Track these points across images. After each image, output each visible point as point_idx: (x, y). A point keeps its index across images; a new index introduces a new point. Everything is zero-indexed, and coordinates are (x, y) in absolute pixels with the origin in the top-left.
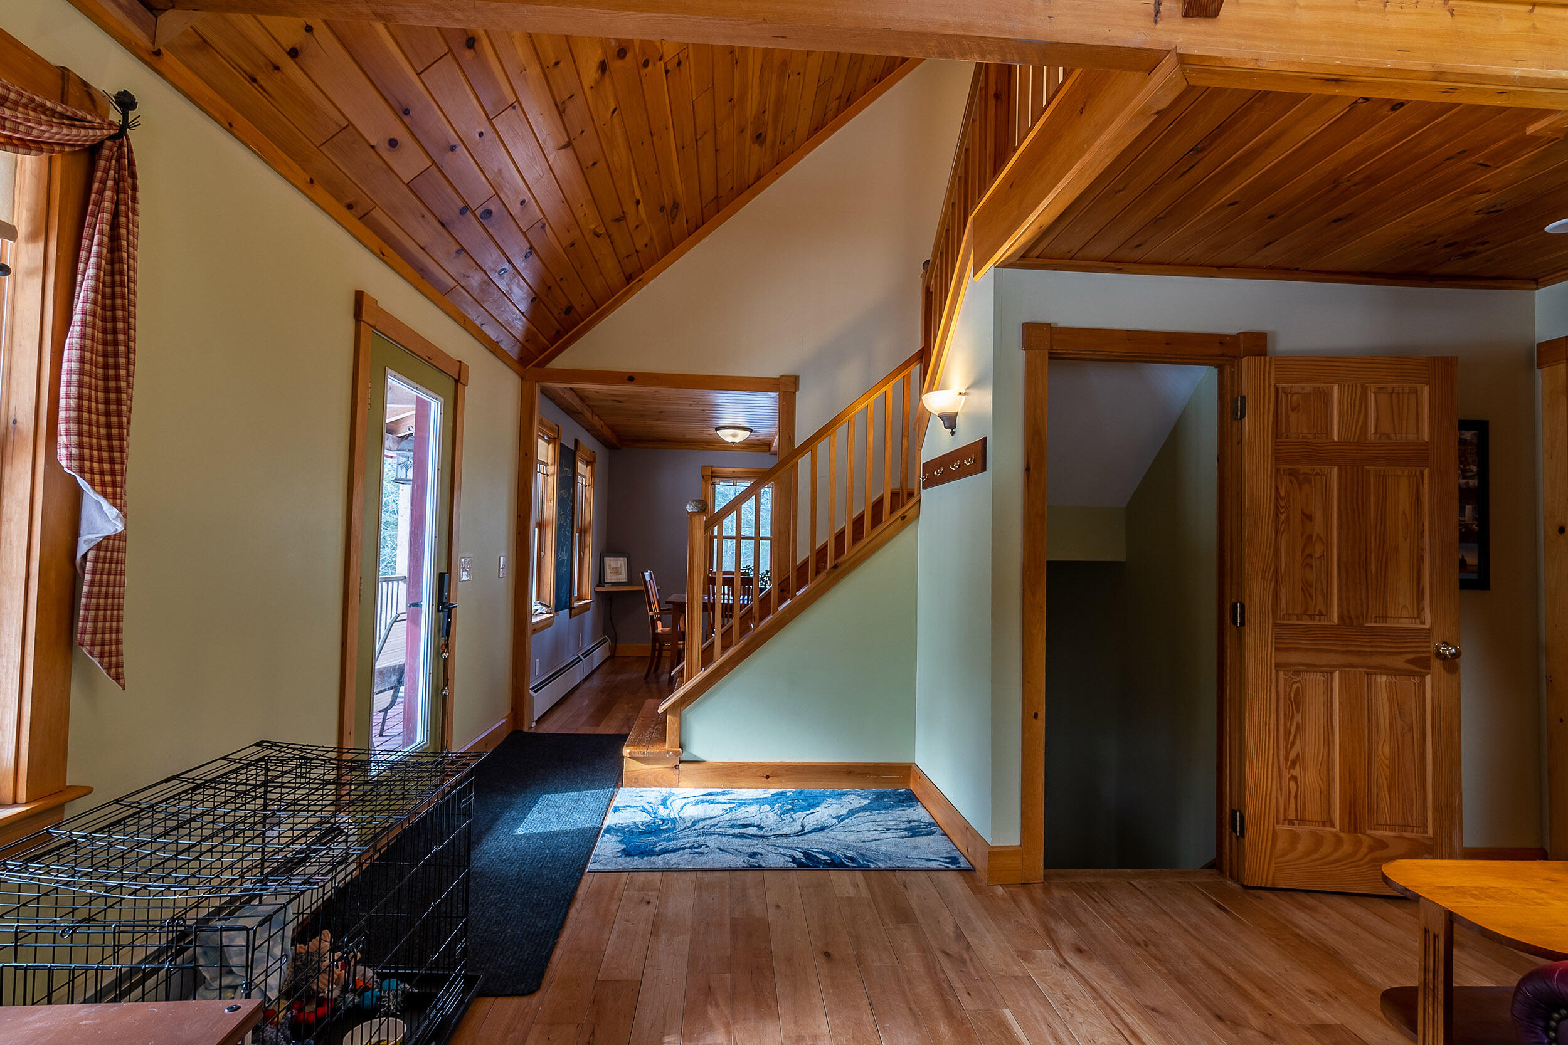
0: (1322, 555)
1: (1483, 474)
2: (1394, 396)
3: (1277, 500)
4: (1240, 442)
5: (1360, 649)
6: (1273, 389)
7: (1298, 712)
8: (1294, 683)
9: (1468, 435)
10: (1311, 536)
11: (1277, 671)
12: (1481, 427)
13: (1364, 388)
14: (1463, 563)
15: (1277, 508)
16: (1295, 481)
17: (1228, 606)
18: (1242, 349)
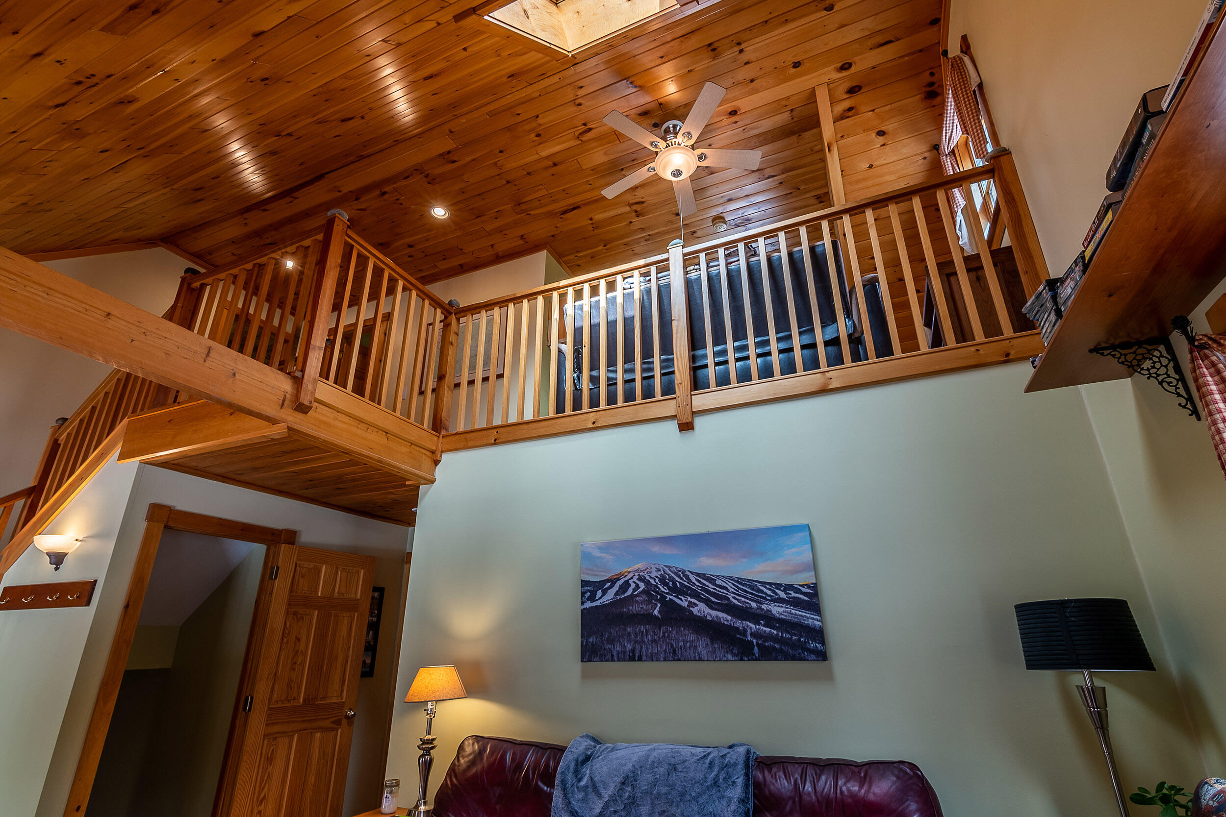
0: (301, 663)
1: (379, 616)
2: (349, 573)
3: (284, 629)
4: (271, 593)
5: (311, 718)
6: (294, 563)
7: (271, 765)
8: (272, 746)
9: (376, 594)
10: (298, 651)
11: (264, 739)
12: (380, 590)
13: (337, 568)
14: (364, 662)
15: (283, 634)
16: (295, 618)
17: (243, 698)
18: (282, 539)
